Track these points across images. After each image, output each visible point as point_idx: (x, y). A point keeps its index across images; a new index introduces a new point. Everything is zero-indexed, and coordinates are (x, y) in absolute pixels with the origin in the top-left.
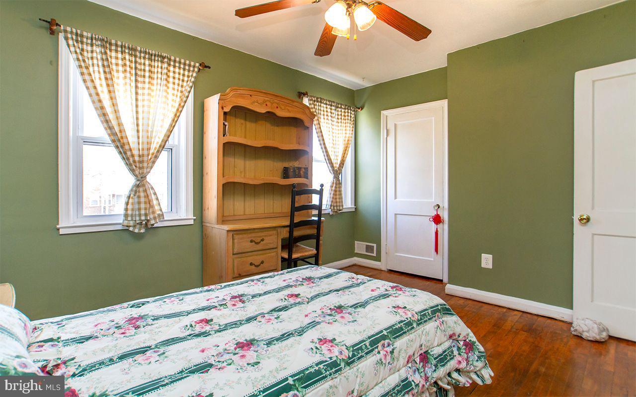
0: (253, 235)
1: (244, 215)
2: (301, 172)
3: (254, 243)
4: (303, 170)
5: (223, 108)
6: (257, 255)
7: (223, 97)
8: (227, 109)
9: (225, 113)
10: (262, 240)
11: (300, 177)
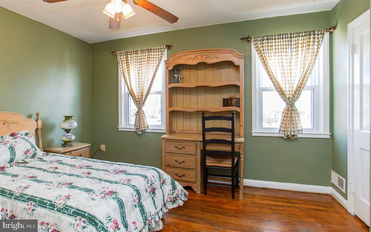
0: (178, 143)
1: (190, 130)
2: (233, 102)
3: (177, 148)
4: (235, 100)
5: (168, 68)
6: (180, 156)
7: (167, 62)
8: (171, 68)
9: (169, 71)
10: (184, 148)
11: (232, 106)
